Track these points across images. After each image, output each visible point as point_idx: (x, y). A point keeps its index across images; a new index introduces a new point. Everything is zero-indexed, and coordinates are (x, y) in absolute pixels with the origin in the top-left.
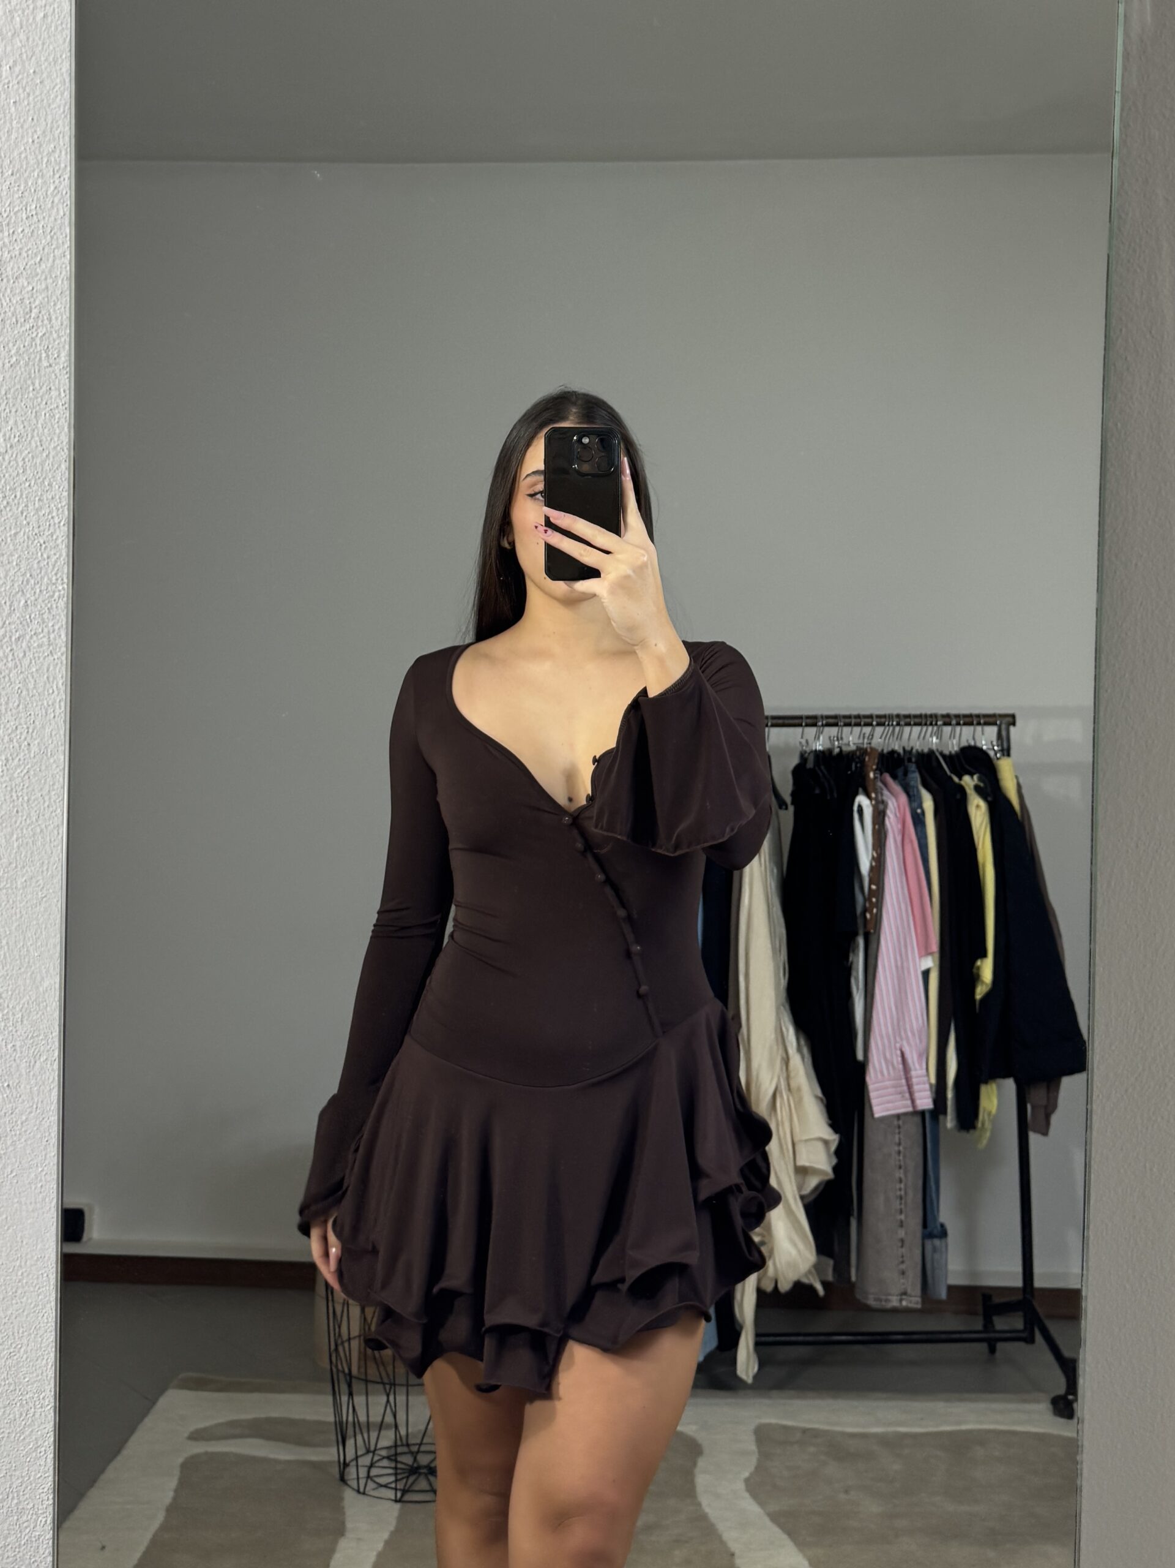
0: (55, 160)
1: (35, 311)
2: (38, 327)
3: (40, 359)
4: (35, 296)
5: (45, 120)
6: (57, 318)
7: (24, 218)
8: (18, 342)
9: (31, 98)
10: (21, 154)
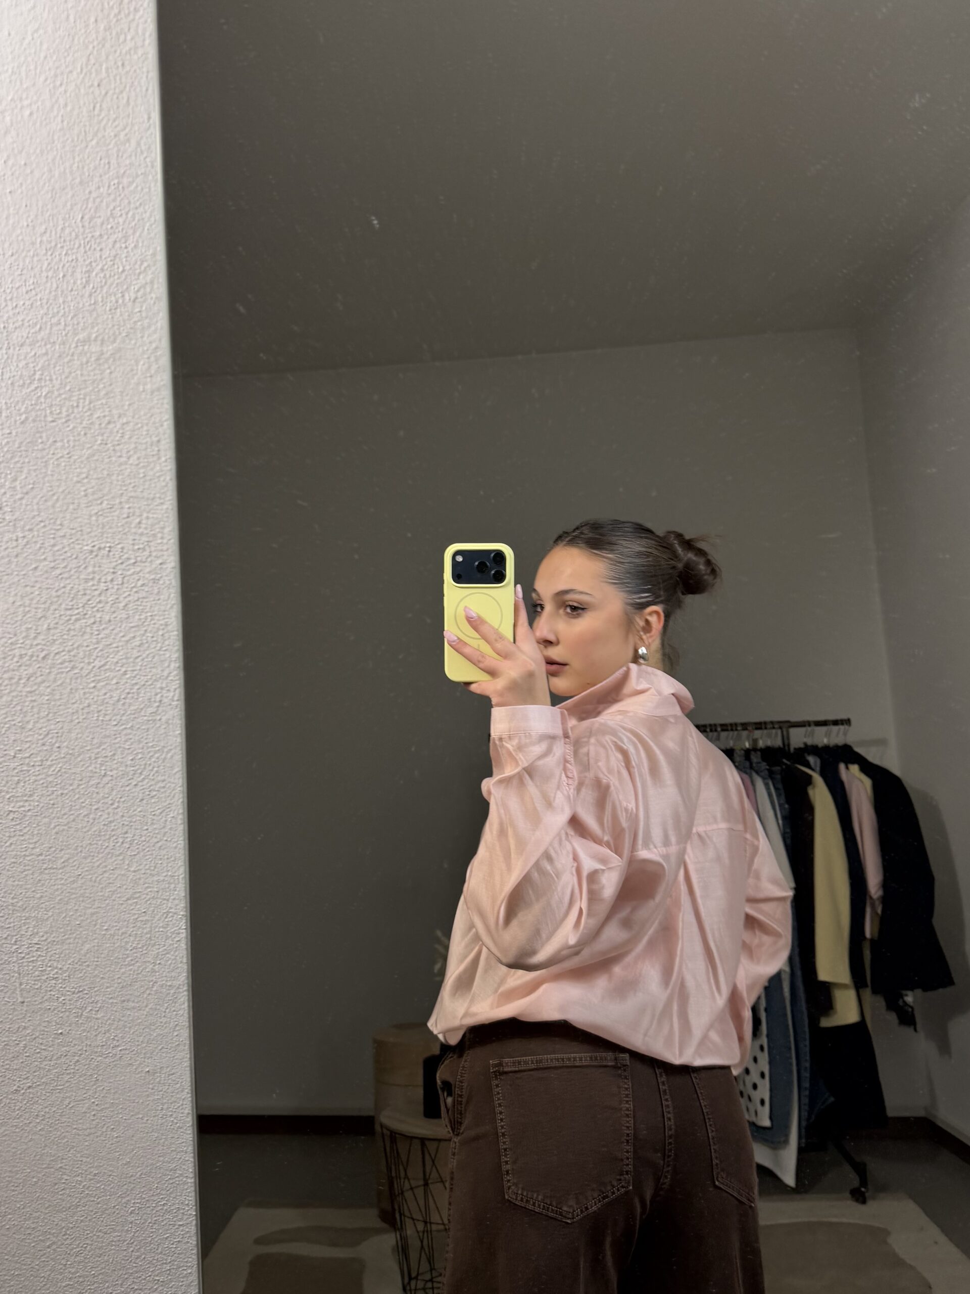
0: (47, 241)
1: (40, 372)
2: (42, 387)
3: (45, 416)
4: (37, 360)
5: (37, 205)
6: (57, 379)
7: (24, 292)
8: (26, 402)
9: (24, 188)
10: (18, 236)
